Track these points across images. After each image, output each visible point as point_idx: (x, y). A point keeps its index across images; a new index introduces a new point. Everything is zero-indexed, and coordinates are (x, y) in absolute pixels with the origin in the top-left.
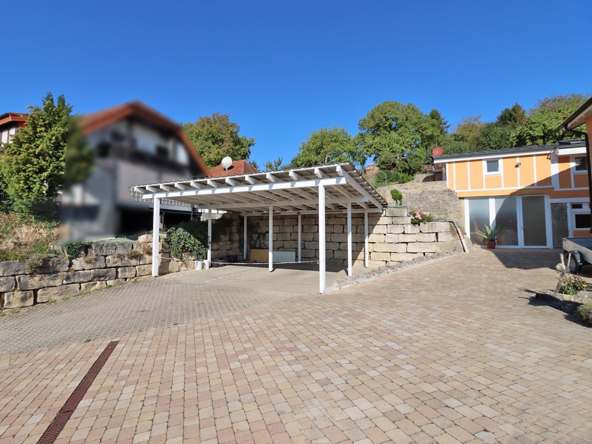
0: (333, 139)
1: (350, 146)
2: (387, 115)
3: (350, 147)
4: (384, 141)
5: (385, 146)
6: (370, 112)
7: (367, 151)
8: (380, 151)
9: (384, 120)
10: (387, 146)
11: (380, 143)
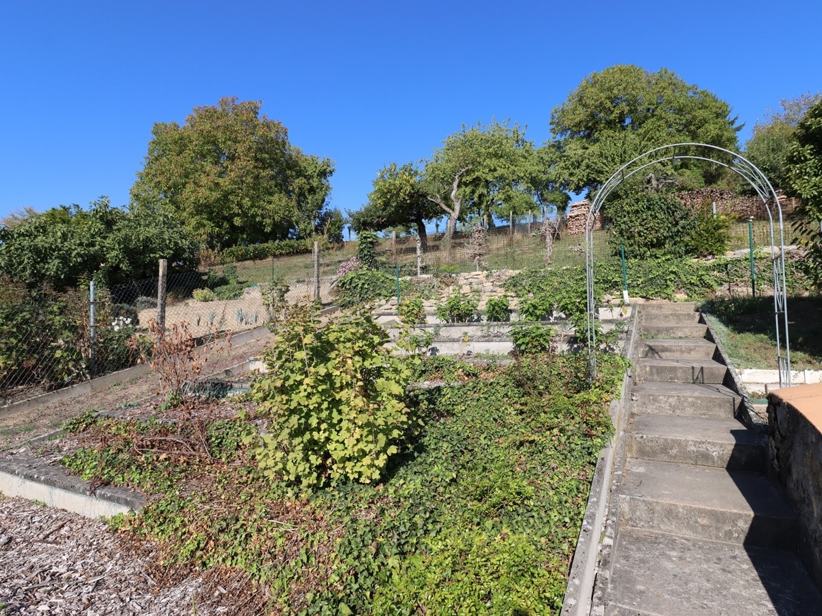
0: (491, 150)
1: (532, 167)
2: (615, 91)
3: (530, 169)
4: (610, 150)
5: (613, 160)
6: (576, 90)
7: (571, 174)
8: (602, 172)
9: (609, 104)
10: (617, 160)
11: (601, 155)
